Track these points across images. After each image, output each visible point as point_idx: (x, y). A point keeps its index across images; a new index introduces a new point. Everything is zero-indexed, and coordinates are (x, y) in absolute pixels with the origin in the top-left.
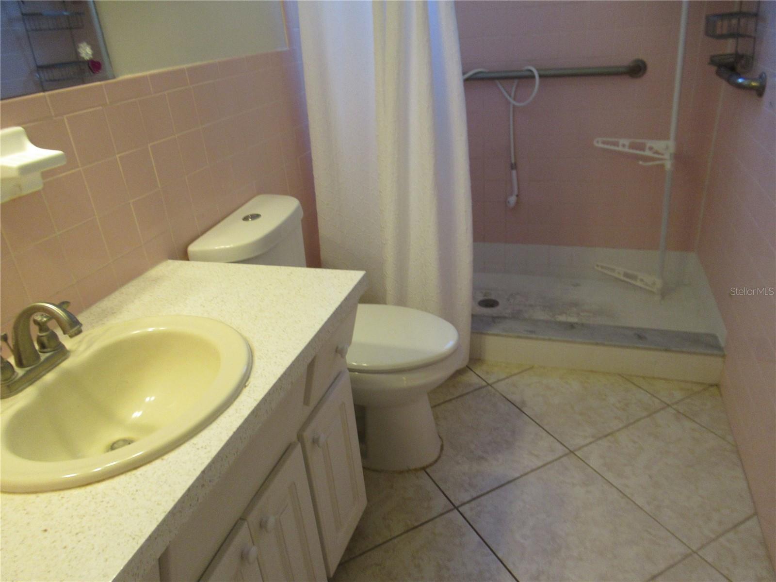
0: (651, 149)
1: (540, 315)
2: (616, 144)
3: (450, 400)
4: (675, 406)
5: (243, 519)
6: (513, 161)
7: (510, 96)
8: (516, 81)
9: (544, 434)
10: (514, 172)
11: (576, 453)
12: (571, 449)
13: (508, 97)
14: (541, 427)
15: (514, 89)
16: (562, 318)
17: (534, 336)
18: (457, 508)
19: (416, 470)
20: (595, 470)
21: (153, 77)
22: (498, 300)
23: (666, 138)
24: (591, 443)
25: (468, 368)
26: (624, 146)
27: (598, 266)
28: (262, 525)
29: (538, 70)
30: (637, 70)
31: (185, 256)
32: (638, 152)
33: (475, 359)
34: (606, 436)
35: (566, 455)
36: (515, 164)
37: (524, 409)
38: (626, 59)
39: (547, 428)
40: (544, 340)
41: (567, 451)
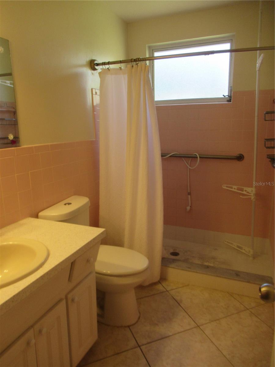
0: (246, 191)
1: (197, 261)
2: (232, 188)
3: (148, 296)
4: (250, 310)
5: (32, 326)
6: (189, 192)
7: (188, 164)
8: (191, 158)
9: (187, 316)
10: (189, 196)
11: (200, 327)
12: (198, 325)
13: (187, 165)
14: (187, 313)
15: (190, 162)
16: (206, 264)
17: (189, 270)
18: (139, 346)
19: (125, 327)
20: (207, 336)
21: (35, 147)
22: (179, 253)
23: (252, 187)
24: (208, 323)
25: (159, 282)
26: (235, 189)
27: (226, 241)
28: (40, 331)
29: (199, 155)
30: (240, 158)
31: (37, 216)
32: (241, 192)
33: (163, 278)
34: (215, 320)
35: (195, 327)
36: (190, 193)
37: (180, 304)
38: (236, 153)
39: (189, 314)
40: (194, 272)
41: (197, 326)
